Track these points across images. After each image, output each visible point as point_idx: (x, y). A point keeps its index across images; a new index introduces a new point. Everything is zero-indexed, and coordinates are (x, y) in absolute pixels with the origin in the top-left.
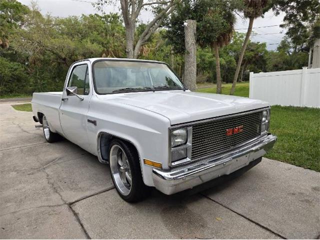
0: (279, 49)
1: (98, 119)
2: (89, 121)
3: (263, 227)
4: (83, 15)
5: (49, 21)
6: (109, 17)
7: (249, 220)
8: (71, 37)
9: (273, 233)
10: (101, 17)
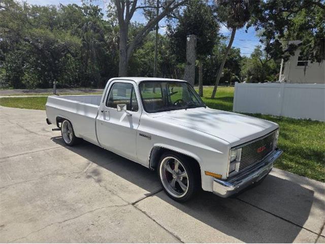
0: (253, 55)
1: (153, 135)
2: (140, 135)
3: (286, 220)
4: (61, 5)
5: (26, 8)
6: (88, 8)
7: (274, 215)
8: (50, 28)
9: (294, 224)
10: (81, 8)
